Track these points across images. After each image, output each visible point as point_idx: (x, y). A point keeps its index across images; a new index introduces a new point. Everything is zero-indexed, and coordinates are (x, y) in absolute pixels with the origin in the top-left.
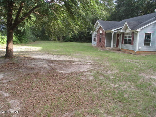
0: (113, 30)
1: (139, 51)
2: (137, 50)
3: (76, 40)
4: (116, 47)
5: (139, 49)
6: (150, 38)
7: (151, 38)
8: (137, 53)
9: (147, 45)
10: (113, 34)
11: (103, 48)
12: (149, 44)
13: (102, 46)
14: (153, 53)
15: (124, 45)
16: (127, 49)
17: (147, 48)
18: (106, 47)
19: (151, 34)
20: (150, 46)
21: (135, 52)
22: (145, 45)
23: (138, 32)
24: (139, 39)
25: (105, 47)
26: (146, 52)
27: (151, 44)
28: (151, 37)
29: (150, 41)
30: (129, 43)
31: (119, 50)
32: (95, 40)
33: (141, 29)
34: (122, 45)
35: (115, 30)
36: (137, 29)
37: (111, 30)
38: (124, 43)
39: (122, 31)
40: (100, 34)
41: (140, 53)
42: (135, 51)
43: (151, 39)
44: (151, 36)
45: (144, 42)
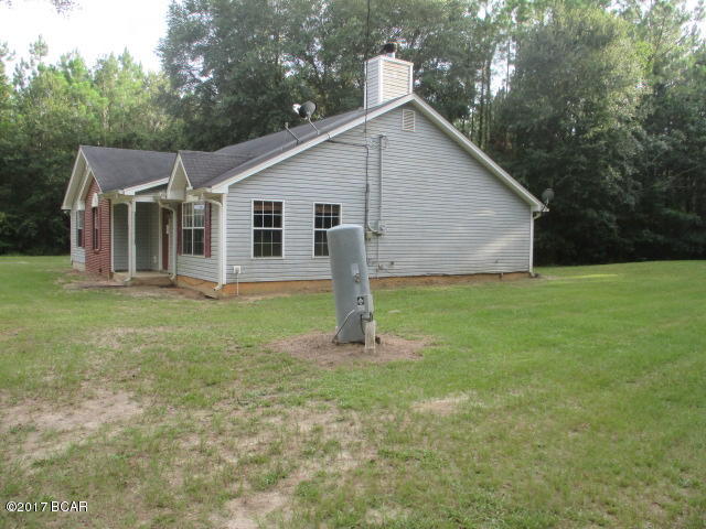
0: (130, 191)
1: (232, 280)
2: (223, 280)
3: (20, 246)
4: (161, 272)
5: (231, 274)
6: (278, 222)
7: (284, 223)
8: (224, 294)
9: (267, 254)
10: (132, 210)
11: (105, 278)
12: (277, 251)
13: (101, 271)
14: (299, 286)
15: (184, 257)
16: (195, 276)
17: (267, 269)
18: (117, 271)
19: (279, 205)
20: (284, 257)
21: (217, 288)
22: (257, 253)
23: (219, 197)
24: (231, 231)
25: (111, 275)
26: (266, 285)
27: (283, 248)
28: (284, 219)
29: (278, 235)
30: (199, 250)
31: (168, 283)
32: (80, 243)
33: (230, 187)
34: (179, 257)
35: (138, 193)
36: (210, 187)
37: (121, 192)
38: (185, 253)
39: (170, 195)
40: (94, 208)
41: (238, 289)
42: (217, 283)
43: (284, 228)
44: (284, 214)
45: (255, 241)
